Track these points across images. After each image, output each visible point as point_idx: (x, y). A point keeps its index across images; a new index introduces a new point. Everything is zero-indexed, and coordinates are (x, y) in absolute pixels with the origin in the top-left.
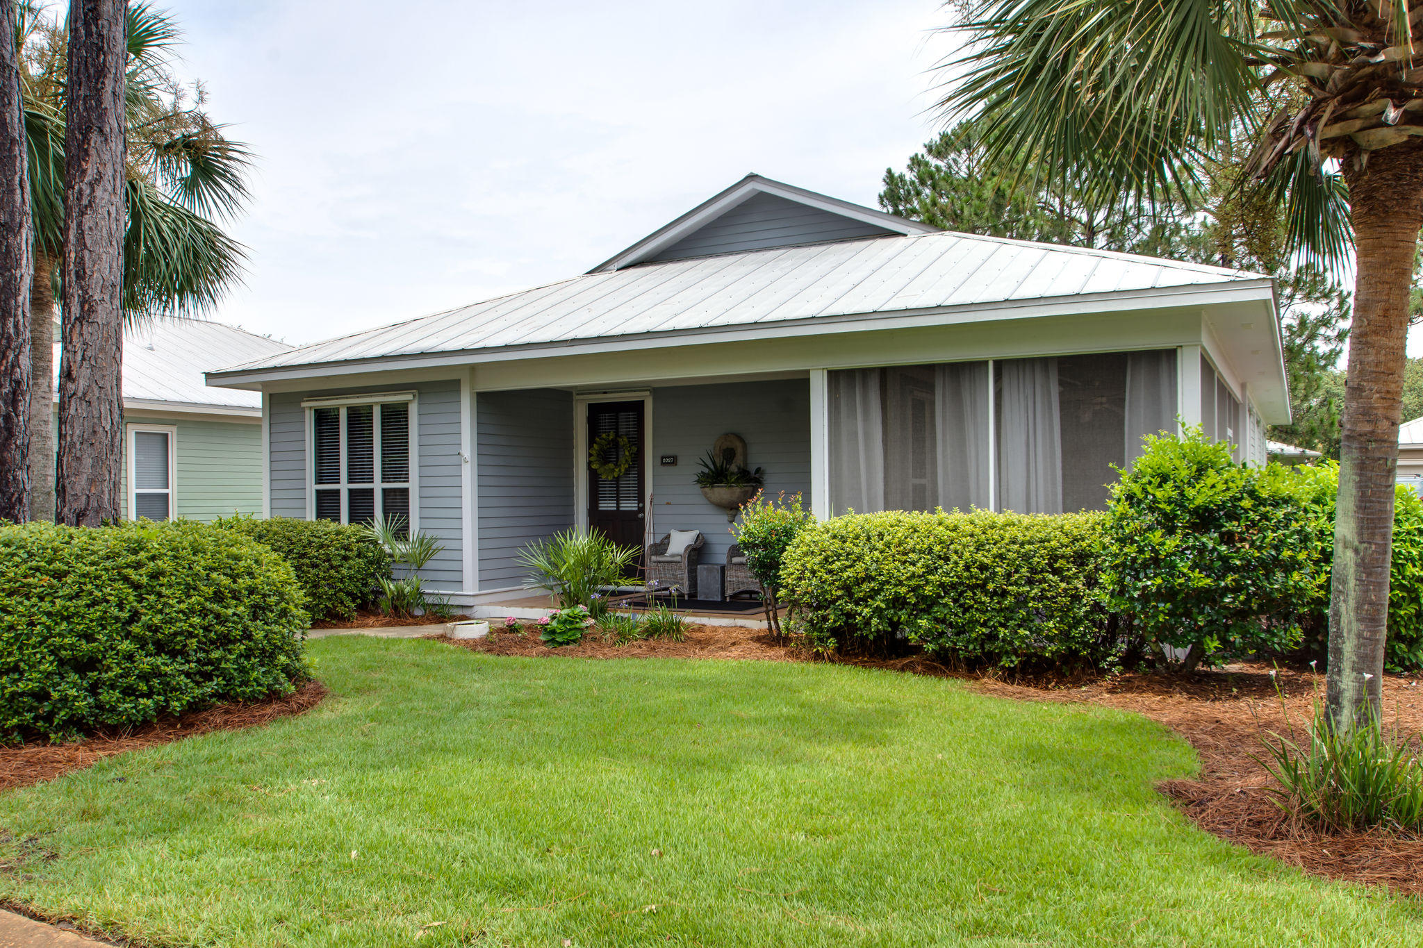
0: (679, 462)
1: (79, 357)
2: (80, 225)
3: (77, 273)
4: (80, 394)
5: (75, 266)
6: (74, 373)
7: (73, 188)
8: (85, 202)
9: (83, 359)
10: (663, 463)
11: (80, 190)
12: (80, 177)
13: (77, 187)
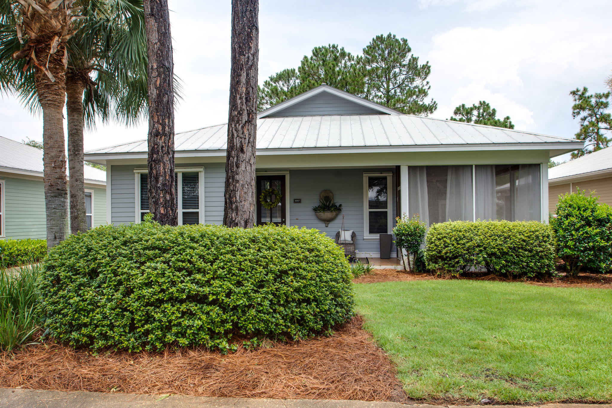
0: (302, 201)
1: (247, 141)
2: (247, 75)
3: (246, 98)
4: (247, 160)
5: (246, 95)
6: (245, 149)
7: (245, 55)
8: (250, 63)
9: (249, 142)
10: (295, 202)
11: (248, 57)
12: (248, 50)
13: (247, 55)
